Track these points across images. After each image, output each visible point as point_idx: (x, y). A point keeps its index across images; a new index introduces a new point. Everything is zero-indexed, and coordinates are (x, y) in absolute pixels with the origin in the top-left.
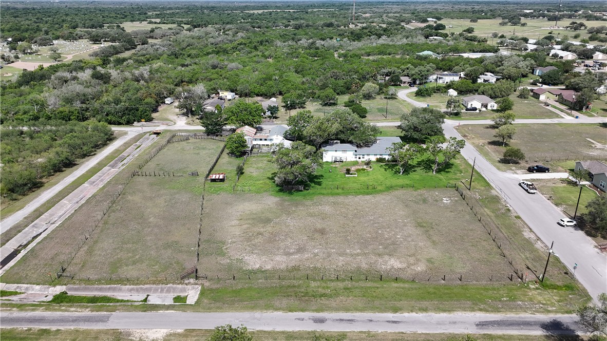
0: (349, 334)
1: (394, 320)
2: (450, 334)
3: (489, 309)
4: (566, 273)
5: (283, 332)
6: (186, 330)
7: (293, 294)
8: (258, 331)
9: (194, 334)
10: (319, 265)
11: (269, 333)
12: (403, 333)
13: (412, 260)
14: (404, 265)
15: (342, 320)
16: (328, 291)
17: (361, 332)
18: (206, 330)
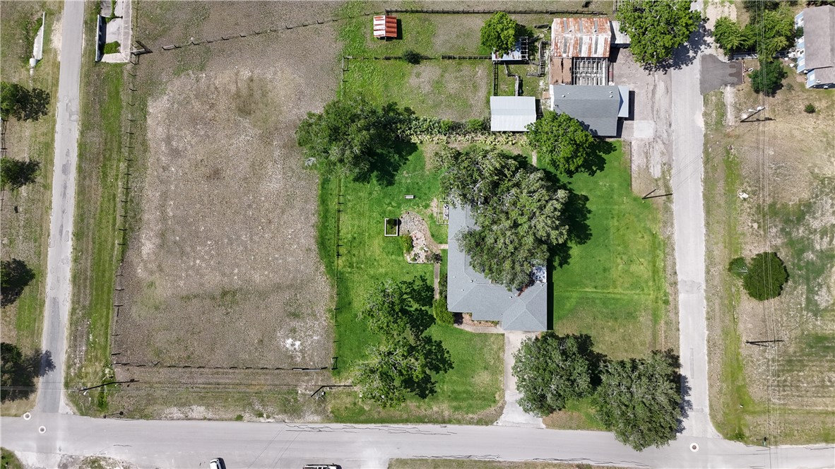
0: (49, 192)
1: (64, 231)
2: (46, 274)
3: (74, 317)
4: (121, 413)
5: (53, 140)
6: (59, 63)
7: (108, 147)
8: (55, 119)
9: (55, 70)
10: (149, 171)
11: (53, 128)
12: (49, 235)
13: (153, 266)
14: (145, 257)
15: (65, 187)
16: (110, 179)
17: (51, 202)
18: (58, 78)
